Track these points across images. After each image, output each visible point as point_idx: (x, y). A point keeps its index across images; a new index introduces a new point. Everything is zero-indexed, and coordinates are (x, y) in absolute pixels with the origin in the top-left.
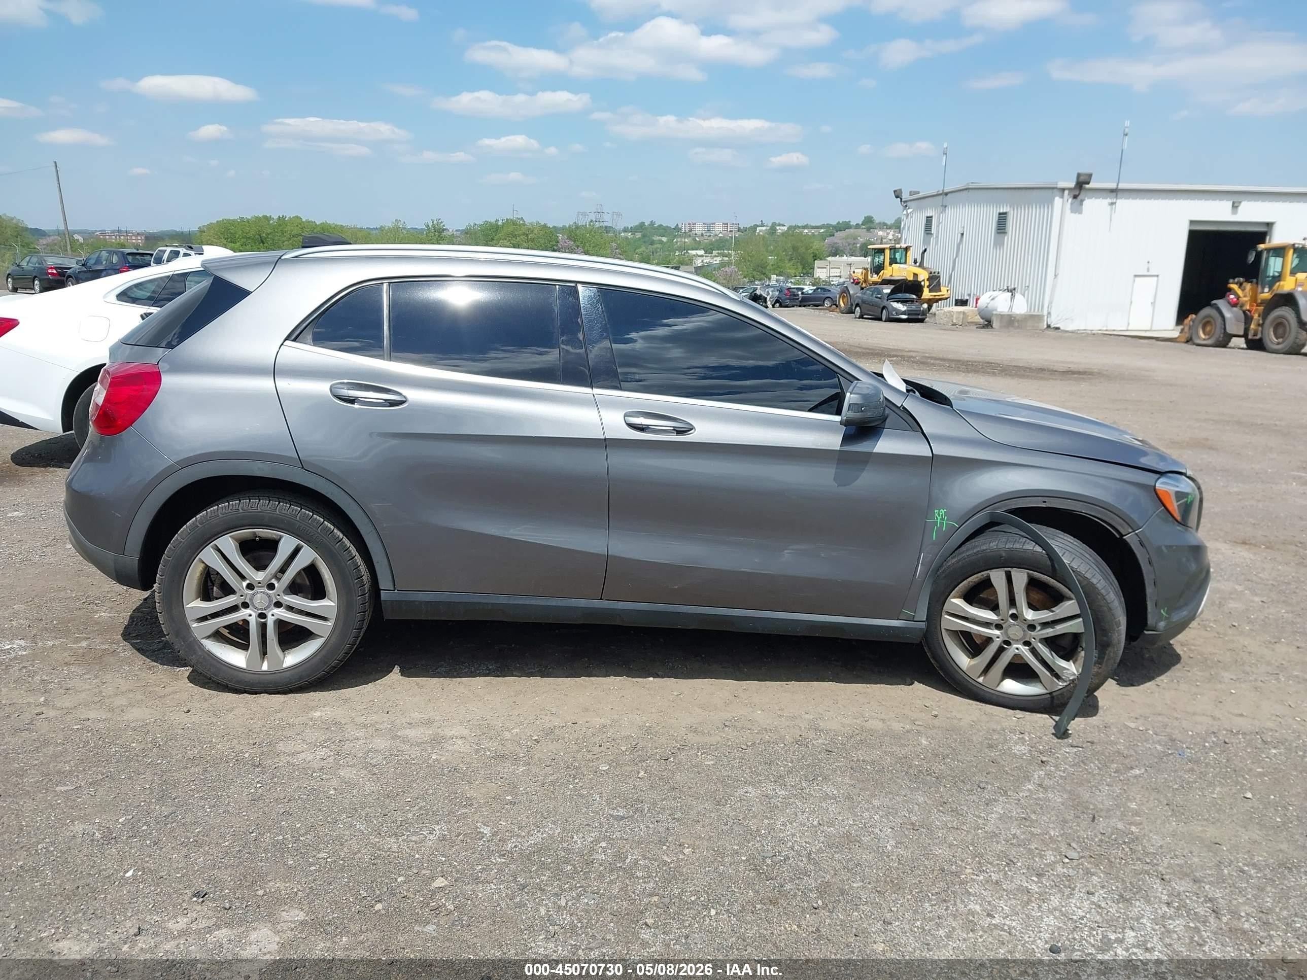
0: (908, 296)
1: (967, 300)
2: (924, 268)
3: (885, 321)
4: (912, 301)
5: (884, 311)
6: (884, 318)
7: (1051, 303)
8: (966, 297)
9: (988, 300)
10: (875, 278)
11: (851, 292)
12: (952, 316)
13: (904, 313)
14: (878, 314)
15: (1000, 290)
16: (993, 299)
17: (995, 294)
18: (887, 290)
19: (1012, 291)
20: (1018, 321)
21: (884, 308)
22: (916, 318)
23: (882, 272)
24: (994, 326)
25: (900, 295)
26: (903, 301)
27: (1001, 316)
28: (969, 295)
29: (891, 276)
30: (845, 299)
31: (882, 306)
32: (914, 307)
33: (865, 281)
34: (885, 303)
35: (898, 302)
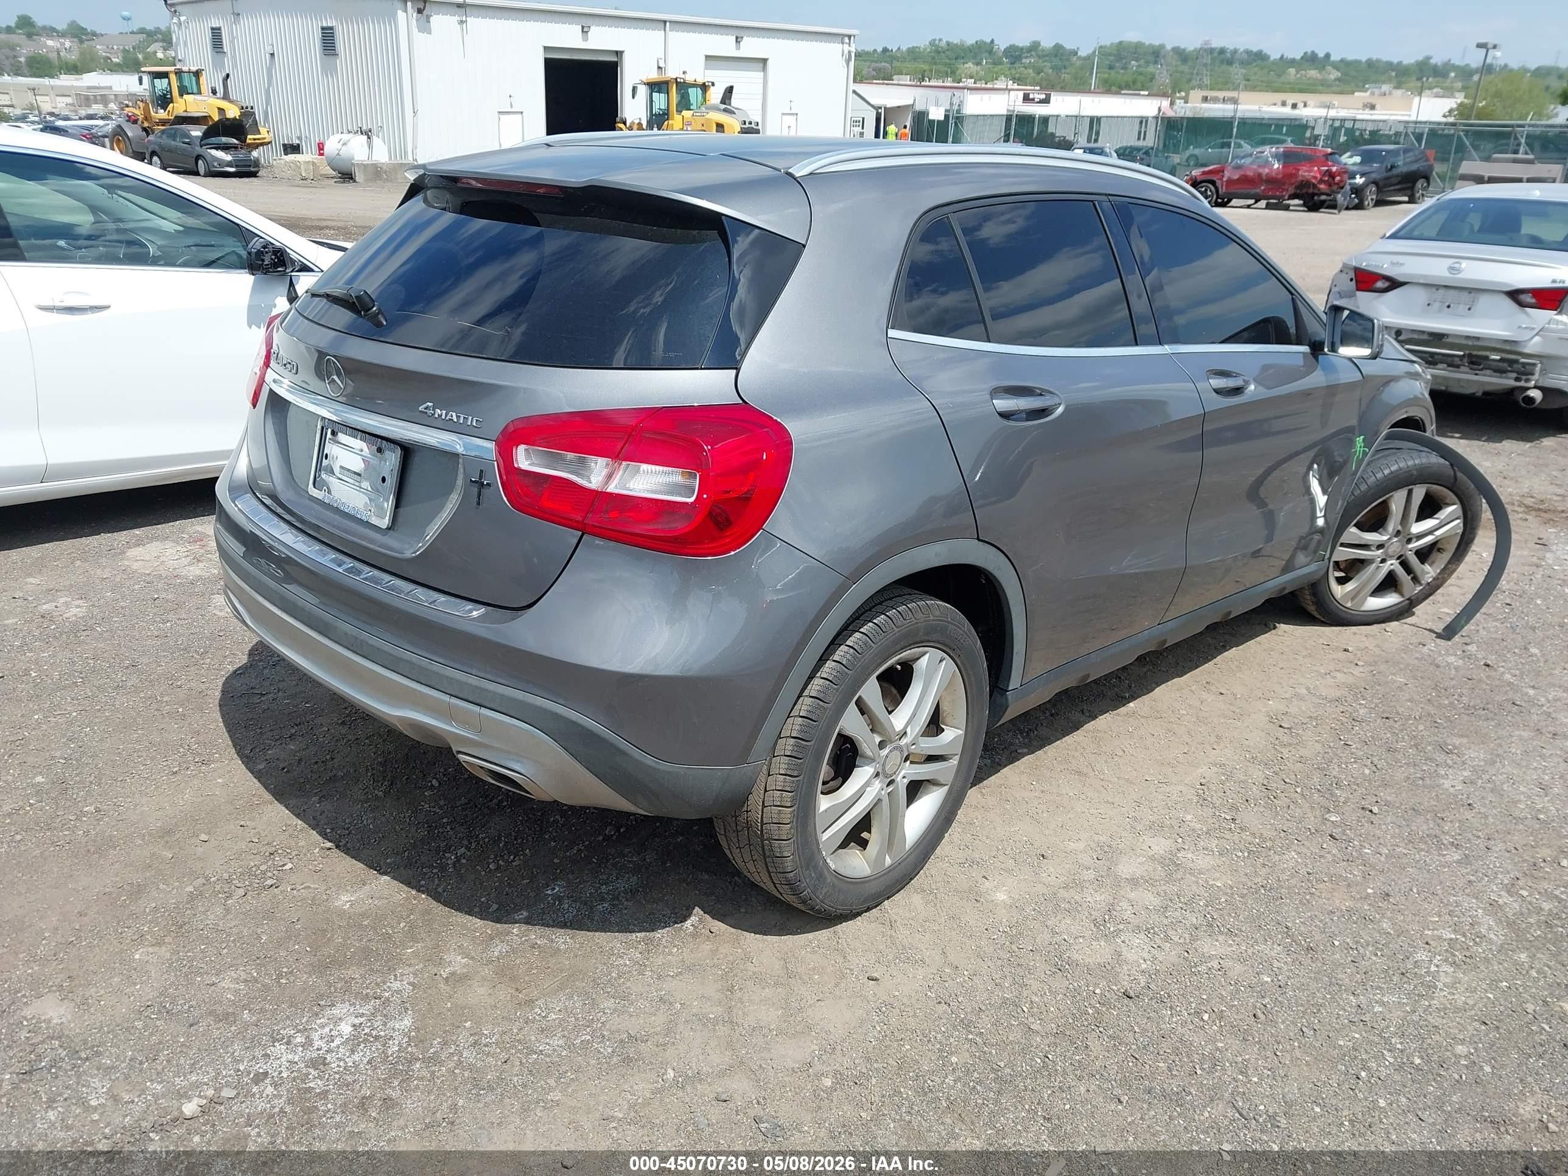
0: (224, 139)
1: (299, 145)
2: (231, 102)
3: (205, 176)
4: (235, 147)
5: (200, 162)
6: (202, 171)
7: (414, 148)
8: (296, 142)
9: (339, 146)
10: (162, 114)
11: (130, 134)
12: (300, 168)
13: (230, 164)
14: (190, 166)
15: (349, 132)
16: (345, 144)
17: (346, 137)
18: (196, 132)
19: (368, 134)
20: (385, 172)
21: (198, 157)
22: (247, 171)
23: (171, 105)
24: (357, 180)
25: (214, 140)
26: (225, 148)
27: (365, 167)
28: (300, 138)
29: (186, 111)
30: (122, 145)
31: (195, 155)
32: (241, 155)
33: (146, 119)
34: (198, 150)
35: (216, 149)
